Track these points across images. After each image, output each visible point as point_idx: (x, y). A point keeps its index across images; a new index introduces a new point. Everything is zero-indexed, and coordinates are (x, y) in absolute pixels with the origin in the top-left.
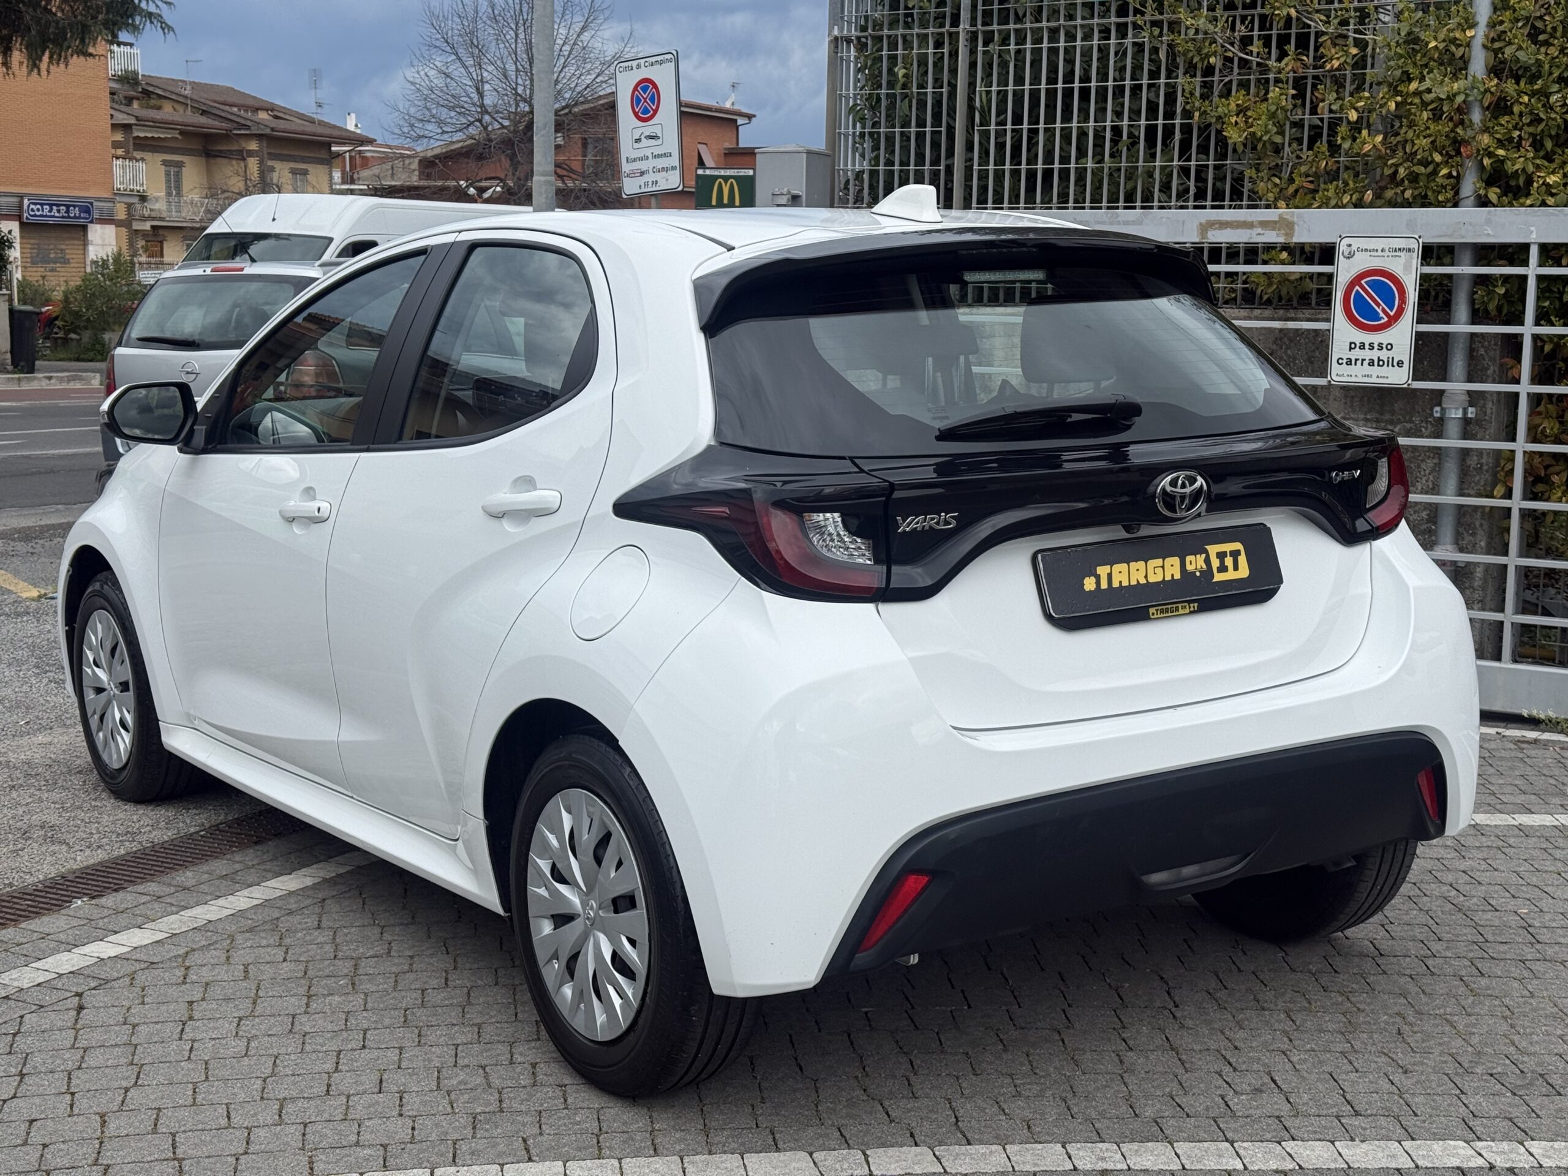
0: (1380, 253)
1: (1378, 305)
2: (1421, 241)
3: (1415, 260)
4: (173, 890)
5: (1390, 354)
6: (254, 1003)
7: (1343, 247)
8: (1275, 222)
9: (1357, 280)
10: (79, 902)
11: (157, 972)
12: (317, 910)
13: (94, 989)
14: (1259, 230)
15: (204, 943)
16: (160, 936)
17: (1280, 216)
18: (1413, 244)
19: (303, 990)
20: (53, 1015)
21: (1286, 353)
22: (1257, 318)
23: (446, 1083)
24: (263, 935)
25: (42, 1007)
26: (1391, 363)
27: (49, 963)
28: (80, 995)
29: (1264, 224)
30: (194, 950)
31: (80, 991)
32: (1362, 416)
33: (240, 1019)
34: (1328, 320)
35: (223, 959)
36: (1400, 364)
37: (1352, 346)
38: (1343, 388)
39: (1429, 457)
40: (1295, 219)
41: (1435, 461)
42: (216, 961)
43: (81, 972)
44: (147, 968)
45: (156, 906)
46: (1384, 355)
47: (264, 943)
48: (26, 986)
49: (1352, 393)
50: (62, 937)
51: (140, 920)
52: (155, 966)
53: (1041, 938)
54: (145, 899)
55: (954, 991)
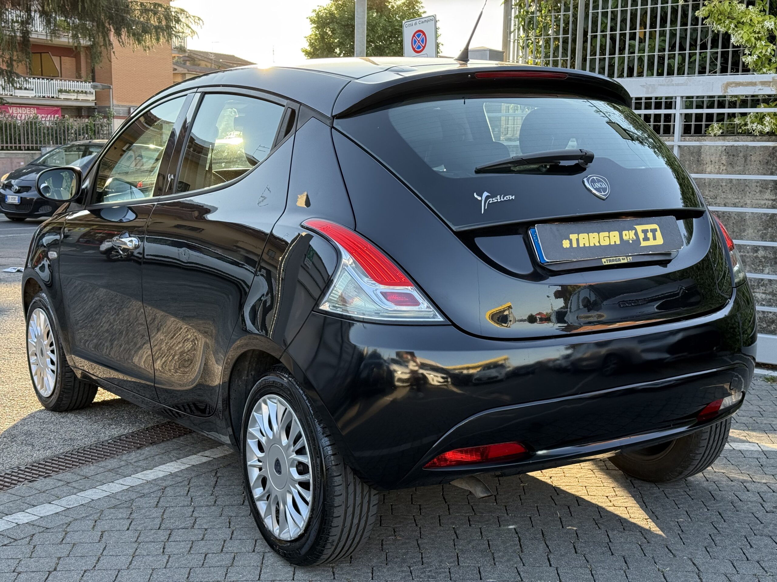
4: (79, 477)
6: (99, 559)
8: (770, 82)
10: (21, 485)
11: (47, 535)
13: (5, 545)
14: (760, 87)
15: (84, 515)
16: (60, 509)
17: (773, 78)
19: (131, 551)
24: (121, 510)
30: (76, 520)
35: (91, 526)
42: (86, 528)
44: (43, 532)
45: (65, 489)
47: (120, 516)
51: (52, 498)
52: (48, 531)
53: (613, 530)
54: (60, 483)
55: (551, 569)
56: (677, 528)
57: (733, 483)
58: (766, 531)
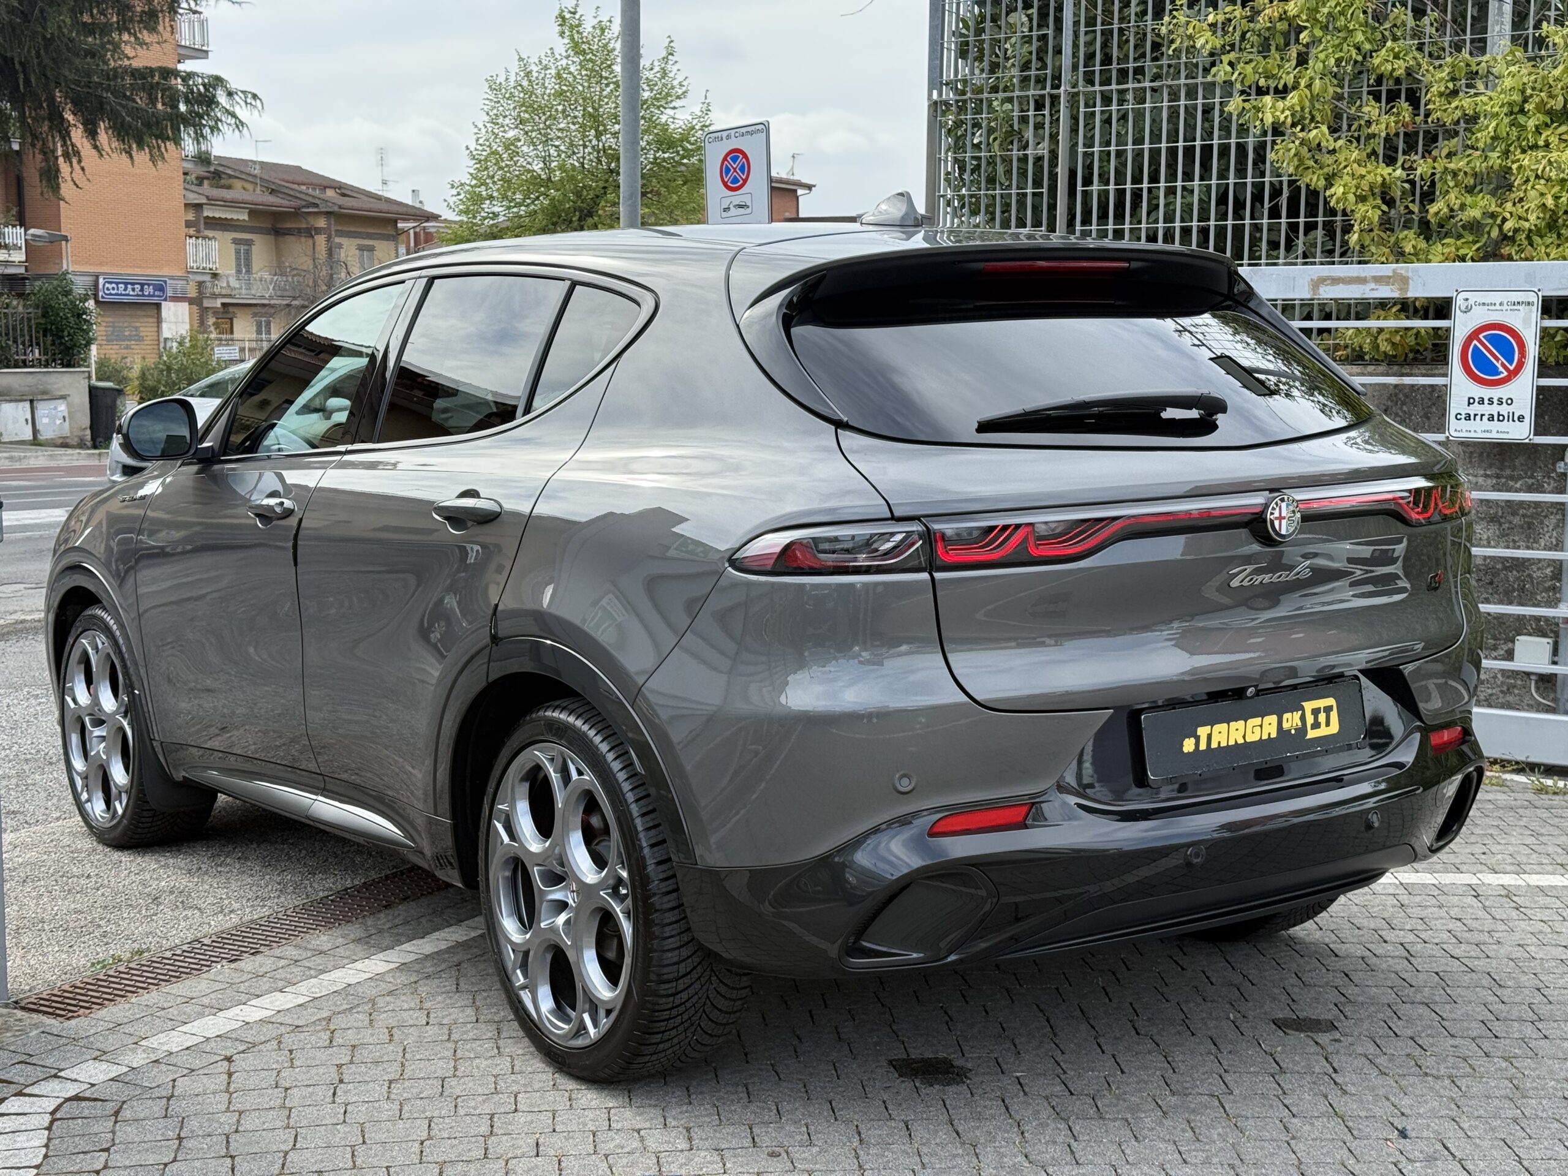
0: (1498, 307)
1: (1497, 359)
2: (1540, 294)
3: (1535, 312)
4: (309, 953)
5: (1511, 409)
6: (403, 1065)
7: (1459, 302)
8: (1389, 277)
9: (1474, 335)
10: (219, 966)
11: (302, 1036)
12: (454, 973)
13: (243, 1052)
14: (1373, 286)
15: (345, 1007)
16: (301, 1000)
17: (1394, 271)
18: (1532, 297)
19: (450, 1053)
20: (205, 1079)
21: (1401, 409)
22: (1371, 374)
23: (603, 1148)
24: (403, 998)
25: (193, 1070)
26: (1511, 417)
27: (195, 1027)
28: (229, 1059)
29: (1378, 280)
30: (337, 1013)
31: (229, 1054)
32: (1482, 472)
33: (391, 1082)
34: (1445, 375)
35: (367, 1022)
36: (1521, 418)
37: (1470, 401)
38: (1462, 443)
39: (1552, 513)
40: (1410, 274)
41: (1559, 517)
42: (360, 1024)
43: (229, 1035)
44: (292, 1031)
45: (295, 970)
46: (1504, 409)
47: (406, 1006)
48: (175, 1050)
49: (1471, 449)
50: (206, 1001)
51: (280, 984)
52: (300, 1029)
53: (1187, 1002)
54: (282, 963)
55: (1105, 1057)
56: (1284, 998)
57: (1361, 932)
58: (1419, 997)
